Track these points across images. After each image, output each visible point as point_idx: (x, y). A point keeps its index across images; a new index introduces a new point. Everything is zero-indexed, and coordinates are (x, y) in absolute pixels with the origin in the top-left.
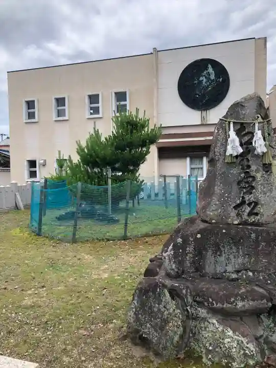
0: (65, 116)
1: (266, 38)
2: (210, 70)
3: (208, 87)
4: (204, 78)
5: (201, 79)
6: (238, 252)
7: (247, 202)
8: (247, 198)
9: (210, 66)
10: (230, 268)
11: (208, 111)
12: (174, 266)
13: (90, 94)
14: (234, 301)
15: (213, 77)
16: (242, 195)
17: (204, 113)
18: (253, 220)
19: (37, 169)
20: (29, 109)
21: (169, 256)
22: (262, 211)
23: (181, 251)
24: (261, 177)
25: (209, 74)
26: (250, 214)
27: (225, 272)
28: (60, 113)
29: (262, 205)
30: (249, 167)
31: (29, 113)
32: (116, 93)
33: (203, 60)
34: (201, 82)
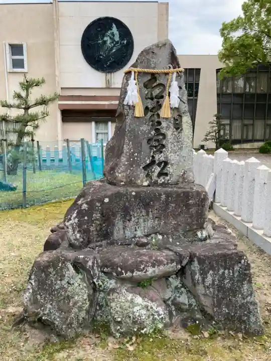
3: (112, 48)
4: (108, 38)
5: (105, 39)
6: (148, 215)
7: (157, 162)
8: (157, 157)
9: (114, 26)
10: (139, 233)
11: (112, 74)
12: (78, 235)
14: (144, 268)
16: (152, 154)
17: (109, 75)
18: (163, 181)
21: (72, 224)
22: (171, 171)
23: (86, 218)
24: (172, 134)
25: (113, 35)
26: (161, 174)
27: (135, 237)
29: (172, 165)
30: (159, 123)
32: (10, 45)
33: (107, 18)
34: (105, 42)
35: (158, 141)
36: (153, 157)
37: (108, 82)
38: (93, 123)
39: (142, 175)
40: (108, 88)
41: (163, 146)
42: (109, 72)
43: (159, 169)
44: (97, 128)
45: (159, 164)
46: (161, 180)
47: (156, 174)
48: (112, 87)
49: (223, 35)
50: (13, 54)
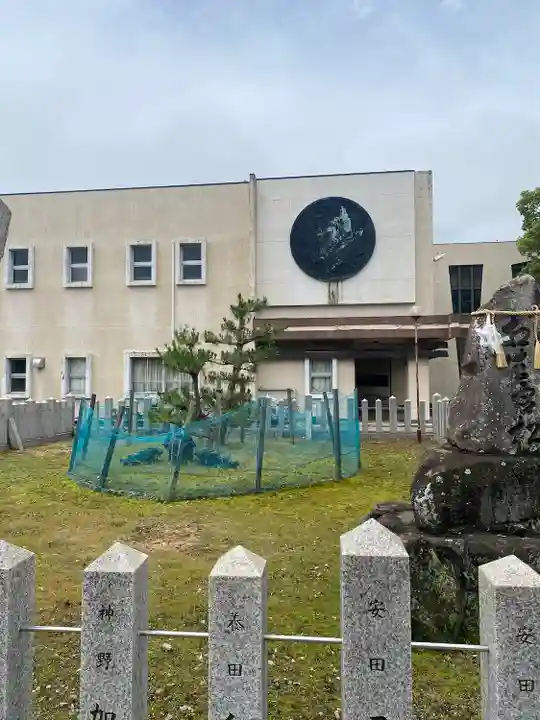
0: (86, 280)
1: (430, 172)
2: (345, 216)
3: (340, 244)
4: (334, 228)
5: (329, 229)
6: (524, 491)
7: (526, 424)
9: (343, 210)
10: (514, 517)
11: (340, 284)
13: (136, 243)
14: (533, 559)
15: (348, 228)
16: (519, 414)
17: (333, 287)
18: (536, 448)
19: (27, 375)
20: (15, 264)
21: (427, 501)
23: (443, 494)
26: (530, 441)
27: (508, 522)
28: (77, 275)
30: (525, 375)
31: (15, 271)
32: (182, 245)
33: (333, 200)
34: (328, 235)
35: (524, 397)
36: (520, 417)
37: (332, 295)
38: (307, 362)
39: (507, 440)
40: (333, 305)
41: (533, 404)
42: (334, 281)
43: (529, 434)
44: (312, 369)
45: (530, 427)
46: (533, 448)
47: (525, 440)
48: (340, 303)
49: (523, 211)
50: (185, 258)
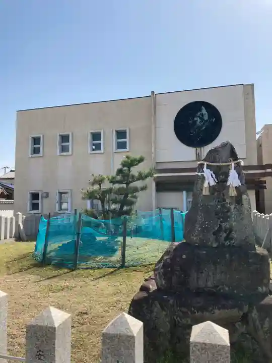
0: (68, 151)
2: (204, 111)
4: (198, 118)
5: (195, 119)
6: (216, 269)
7: (224, 229)
8: (223, 225)
9: (203, 108)
10: (209, 284)
11: (202, 149)
12: (164, 282)
13: (93, 131)
14: (212, 310)
15: (206, 118)
16: (219, 223)
18: (229, 244)
19: (40, 202)
20: (35, 144)
22: (235, 236)
23: (169, 269)
24: (235, 208)
25: (202, 115)
26: (227, 238)
27: (206, 287)
28: (64, 149)
29: (236, 231)
30: (224, 200)
31: (35, 148)
32: (116, 131)
33: (197, 102)
34: (195, 122)
36: (220, 225)
37: (198, 155)
39: (212, 238)
41: (228, 217)
43: (225, 235)
44: (187, 196)
45: (225, 231)
46: (227, 243)
47: (223, 238)
48: (202, 160)
50: (118, 138)
